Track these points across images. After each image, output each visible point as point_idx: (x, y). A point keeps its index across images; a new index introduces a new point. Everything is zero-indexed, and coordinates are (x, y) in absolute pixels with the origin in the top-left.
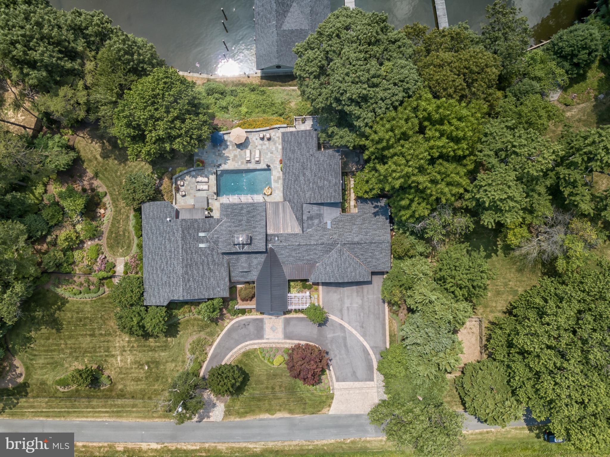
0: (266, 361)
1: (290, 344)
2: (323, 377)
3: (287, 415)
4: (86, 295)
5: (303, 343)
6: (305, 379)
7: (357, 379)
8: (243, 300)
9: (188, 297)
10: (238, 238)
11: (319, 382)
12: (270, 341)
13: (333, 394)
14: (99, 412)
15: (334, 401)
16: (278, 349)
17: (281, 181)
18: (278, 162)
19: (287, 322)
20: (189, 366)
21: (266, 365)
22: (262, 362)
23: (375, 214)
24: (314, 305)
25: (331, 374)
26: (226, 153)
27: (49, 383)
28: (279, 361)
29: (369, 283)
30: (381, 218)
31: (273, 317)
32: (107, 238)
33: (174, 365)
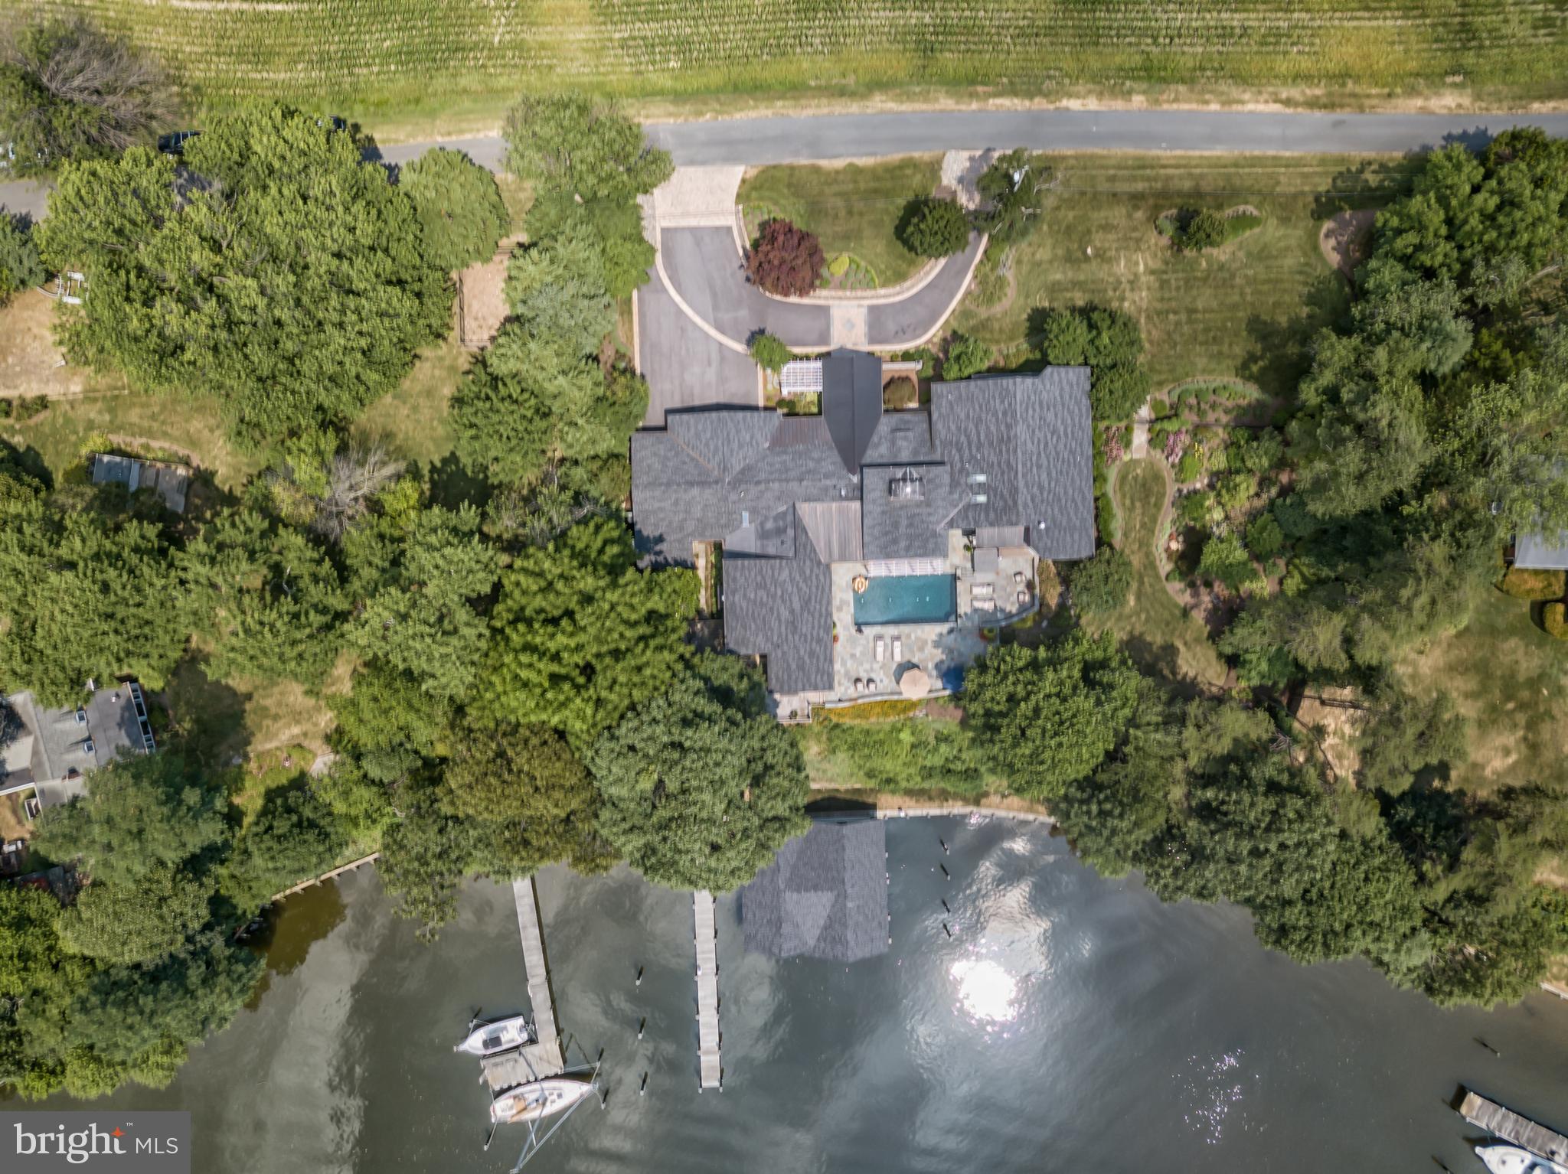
0: (863, 264)
1: (819, 297)
2: (756, 234)
3: (824, 163)
4: (1203, 386)
5: (794, 299)
6: (790, 230)
7: (693, 230)
8: (905, 379)
9: (1007, 382)
10: (914, 492)
11: (763, 226)
12: (855, 303)
13: (737, 203)
14: (1177, 167)
15: (735, 190)
16: (841, 286)
17: (836, 602)
18: (842, 638)
19: (824, 338)
20: (1008, 255)
21: (863, 257)
22: (871, 263)
23: (660, 539)
24: (774, 369)
25: (742, 240)
26: (939, 655)
27: (1273, 222)
28: (840, 265)
29: (668, 412)
30: (648, 530)
31: (849, 346)
32: (1163, 495)
33: (1038, 256)
